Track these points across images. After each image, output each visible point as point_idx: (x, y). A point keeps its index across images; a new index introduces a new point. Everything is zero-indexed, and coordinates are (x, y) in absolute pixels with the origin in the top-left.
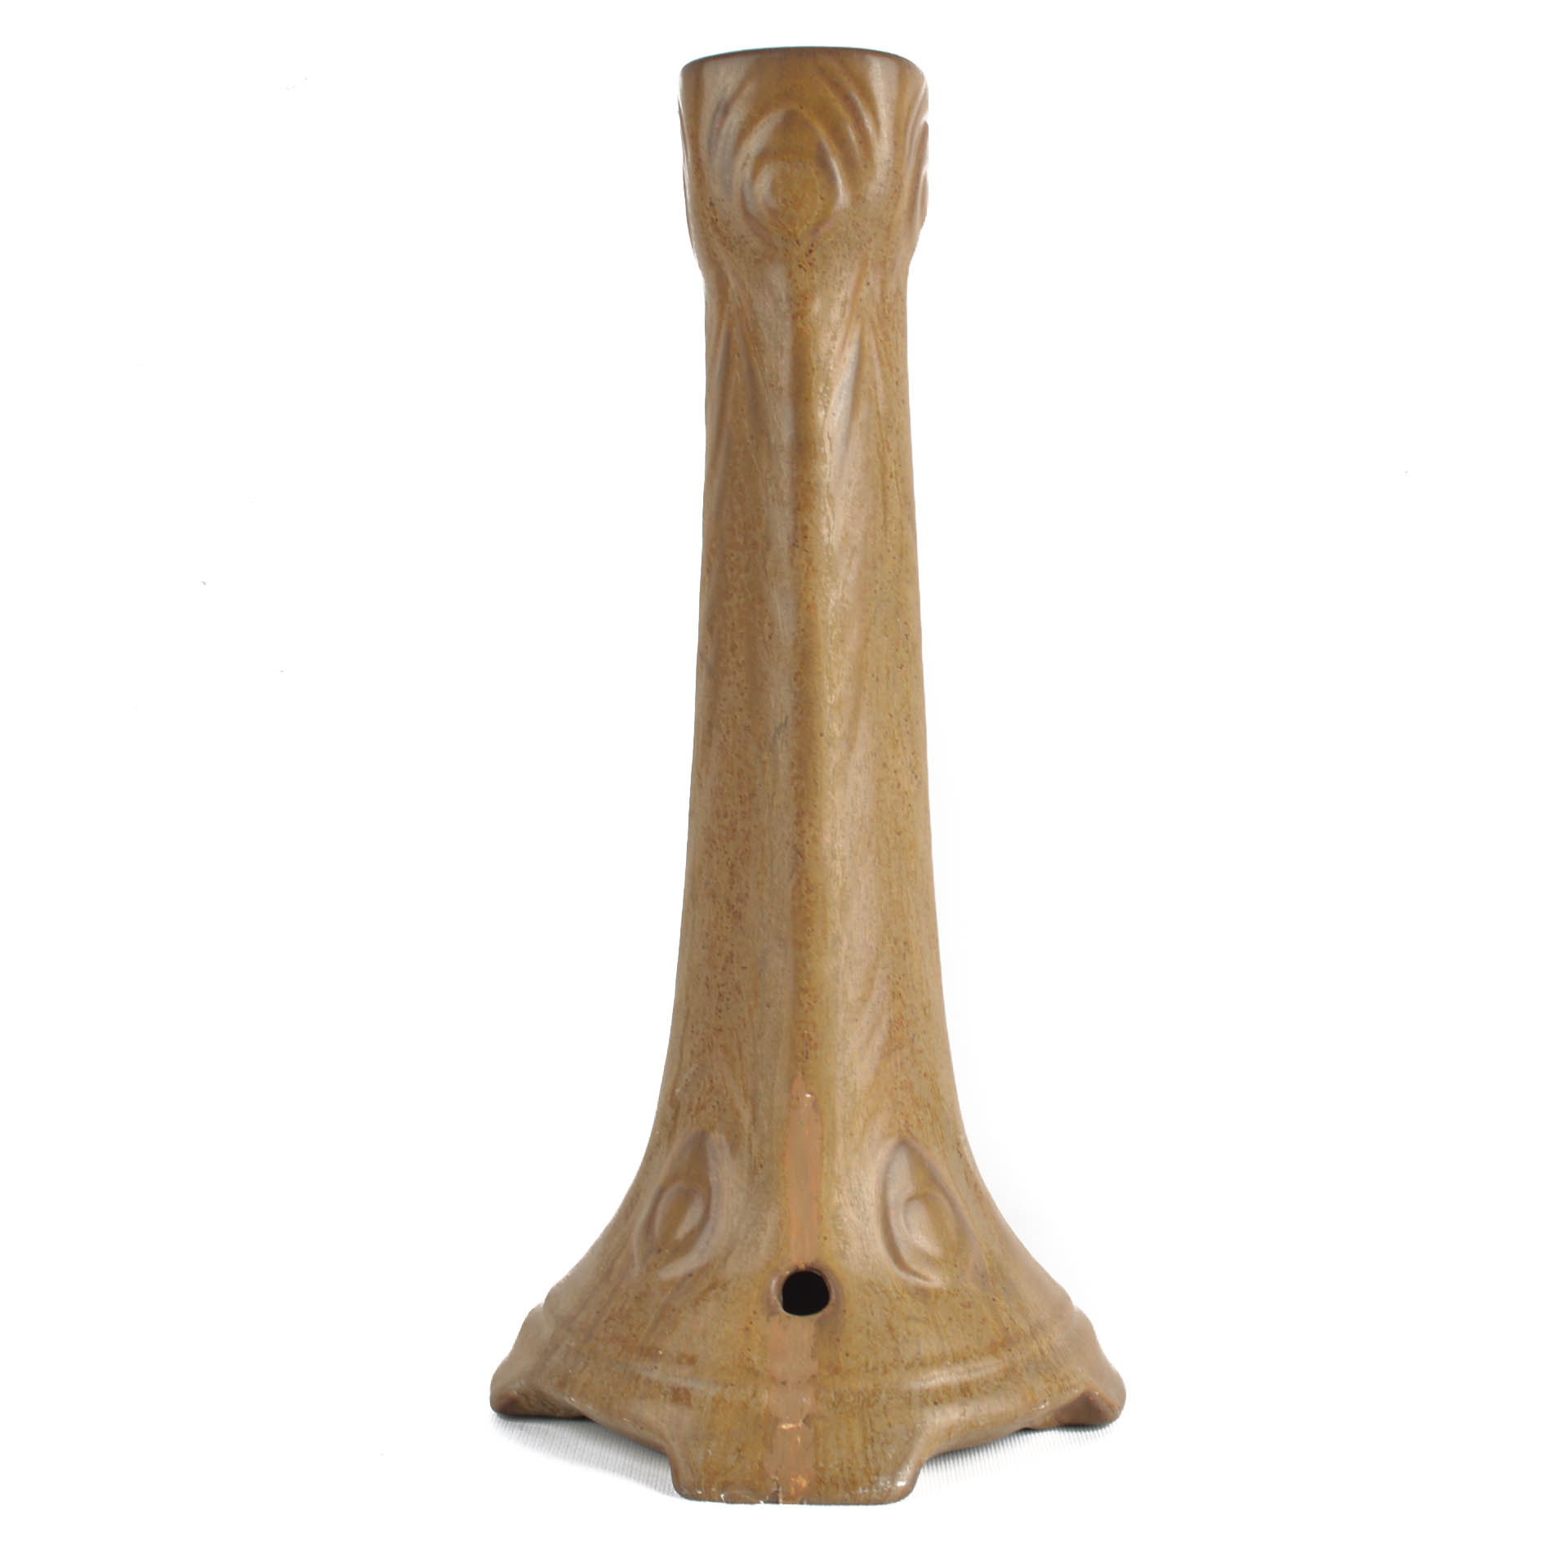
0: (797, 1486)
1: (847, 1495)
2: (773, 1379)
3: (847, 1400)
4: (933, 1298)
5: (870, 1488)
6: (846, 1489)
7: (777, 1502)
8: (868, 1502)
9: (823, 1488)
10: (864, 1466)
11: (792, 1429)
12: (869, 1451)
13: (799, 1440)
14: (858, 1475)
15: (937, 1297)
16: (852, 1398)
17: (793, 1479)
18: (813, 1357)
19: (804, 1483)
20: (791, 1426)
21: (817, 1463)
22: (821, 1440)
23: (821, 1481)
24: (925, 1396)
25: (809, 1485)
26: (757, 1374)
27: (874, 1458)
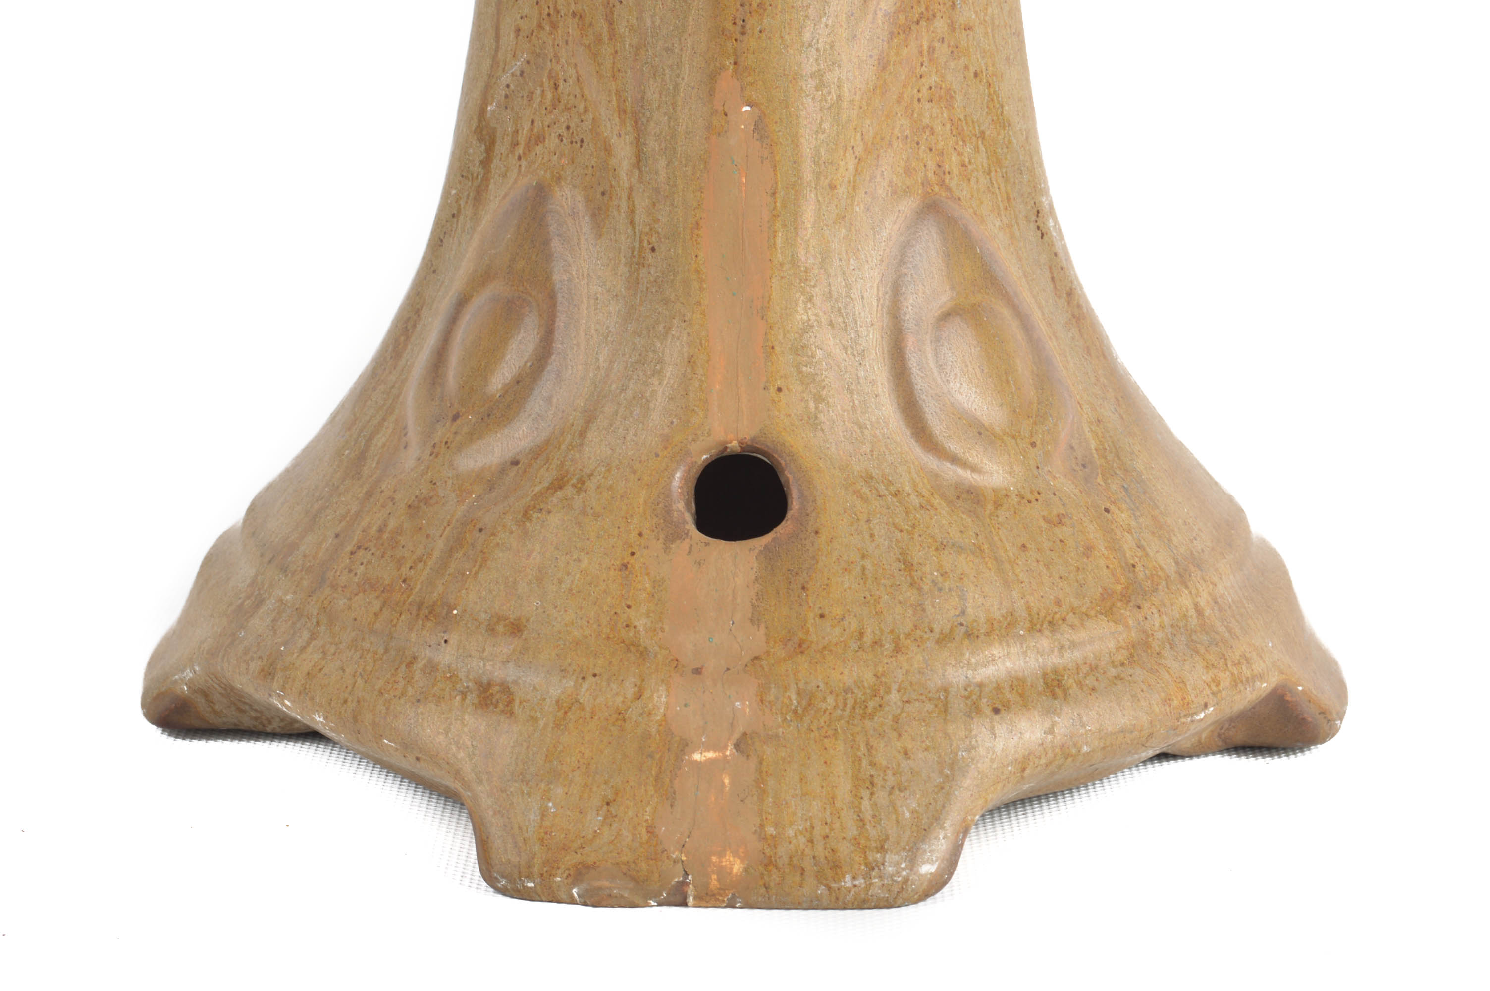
0: (722, 871)
1: (821, 890)
2: (676, 664)
3: (824, 706)
4: (989, 507)
5: (867, 876)
6: (820, 878)
7: (684, 904)
8: (862, 904)
9: (775, 876)
10: (852, 832)
11: (711, 761)
12: (866, 804)
13: (727, 781)
14: (844, 849)
15: (997, 504)
16: (831, 700)
17: (714, 859)
18: (755, 621)
19: (737, 867)
20: (711, 755)
21: (762, 826)
22: (771, 782)
23: (769, 863)
24: (974, 697)
25: (746, 870)
26: (643, 654)
27: (874, 816)
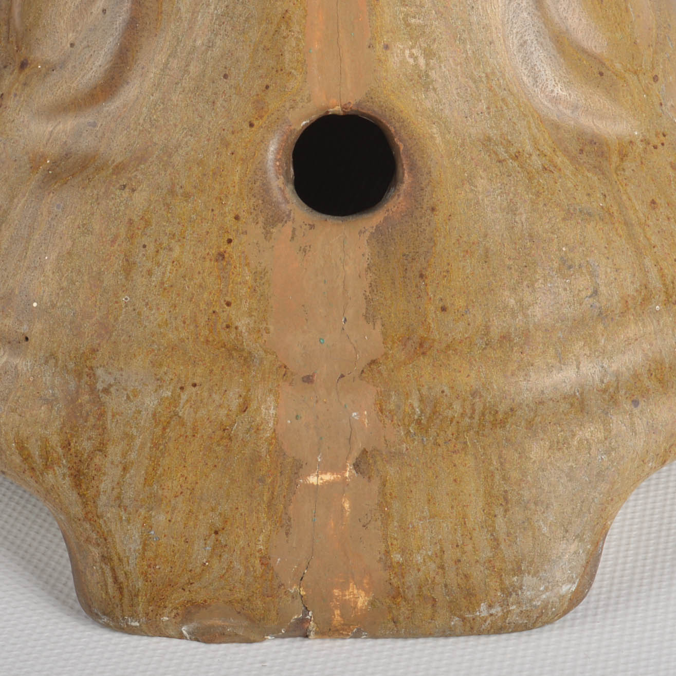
0: (345, 606)
1: (455, 621)
2: (284, 371)
3: (450, 413)
4: (615, 158)
5: (504, 604)
6: (453, 608)
8: (499, 629)
9: (404, 610)
10: (487, 553)
11: (330, 485)
12: (500, 520)
13: (347, 505)
14: (478, 574)
15: (623, 156)
16: (457, 406)
17: (336, 592)
18: (370, 317)
19: (362, 601)
20: (328, 477)
21: (387, 552)
22: (396, 505)
23: (397, 594)
24: (611, 390)
25: (372, 603)
26: (247, 359)
27: (509, 534)
